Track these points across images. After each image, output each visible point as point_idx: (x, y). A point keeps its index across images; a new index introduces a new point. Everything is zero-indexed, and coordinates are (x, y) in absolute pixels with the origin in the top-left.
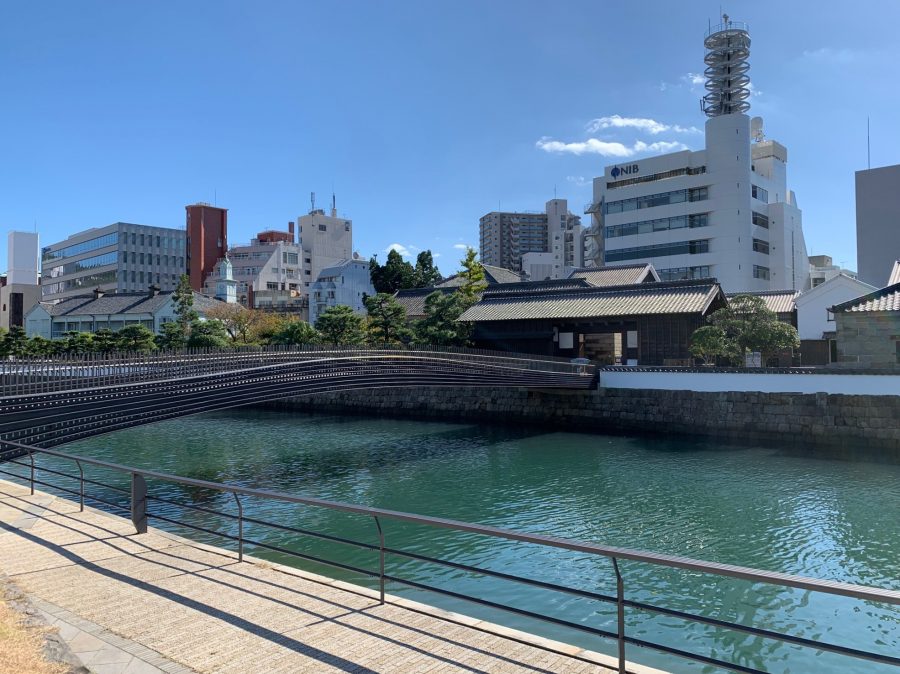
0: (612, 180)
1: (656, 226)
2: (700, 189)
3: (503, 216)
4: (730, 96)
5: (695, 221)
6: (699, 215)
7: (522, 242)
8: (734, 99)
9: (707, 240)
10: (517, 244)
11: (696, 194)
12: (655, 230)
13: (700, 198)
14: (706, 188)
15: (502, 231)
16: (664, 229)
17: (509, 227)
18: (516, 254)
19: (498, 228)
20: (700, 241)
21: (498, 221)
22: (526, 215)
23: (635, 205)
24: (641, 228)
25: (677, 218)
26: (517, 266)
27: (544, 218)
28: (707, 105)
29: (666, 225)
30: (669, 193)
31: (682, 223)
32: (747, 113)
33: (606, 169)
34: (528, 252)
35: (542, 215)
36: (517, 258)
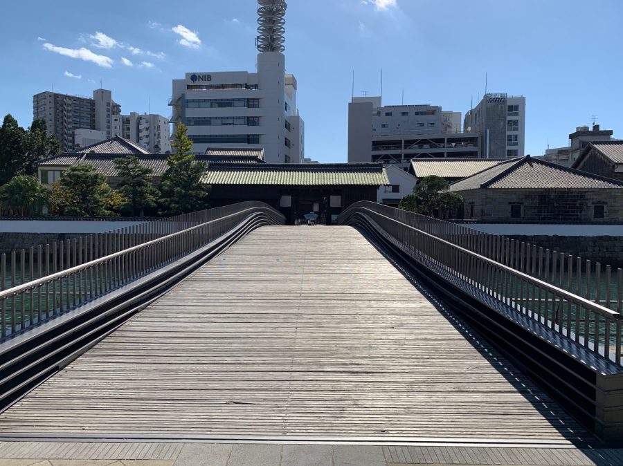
0: (191, 83)
1: (224, 121)
2: (254, 100)
3: (56, 96)
4: (273, 40)
5: (251, 121)
6: (253, 117)
7: (75, 119)
8: (276, 42)
9: (258, 135)
10: (70, 120)
11: (251, 103)
12: (223, 124)
13: (254, 106)
14: (258, 99)
15: (56, 108)
16: (230, 124)
17: (61, 106)
18: (69, 129)
19: (52, 105)
20: (253, 135)
21: (52, 99)
22: (77, 98)
23: (208, 104)
24: (213, 121)
25: (239, 118)
26: (71, 138)
27: (91, 103)
28: (259, 43)
29: (231, 121)
30: (233, 99)
31: (242, 121)
32: (283, 53)
33: (187, 74)
34: (78, 128)
35: (90, 100)
36: (70, 132)
